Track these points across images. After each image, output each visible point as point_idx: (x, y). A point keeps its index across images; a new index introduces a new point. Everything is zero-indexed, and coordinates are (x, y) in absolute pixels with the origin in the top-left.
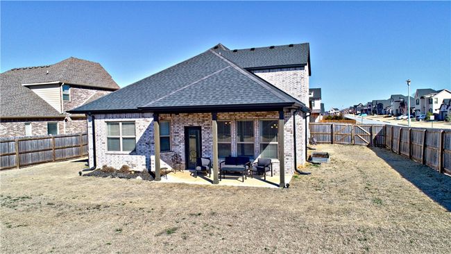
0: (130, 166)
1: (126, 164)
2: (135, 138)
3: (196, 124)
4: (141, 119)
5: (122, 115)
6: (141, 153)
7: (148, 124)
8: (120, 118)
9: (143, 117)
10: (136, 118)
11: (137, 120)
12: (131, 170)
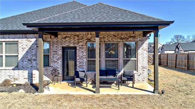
0: (13, 80)
1: (8, 78)
2: (17, 56)
3: (72, 45)
4: (24, 40)
5: (6, 36)
6: (23, 68)
7: (31, 44)
8: (4, 38)
9: (26, 38)
10: (19, 38)
11: (20, 40)
12: (12, 83)
